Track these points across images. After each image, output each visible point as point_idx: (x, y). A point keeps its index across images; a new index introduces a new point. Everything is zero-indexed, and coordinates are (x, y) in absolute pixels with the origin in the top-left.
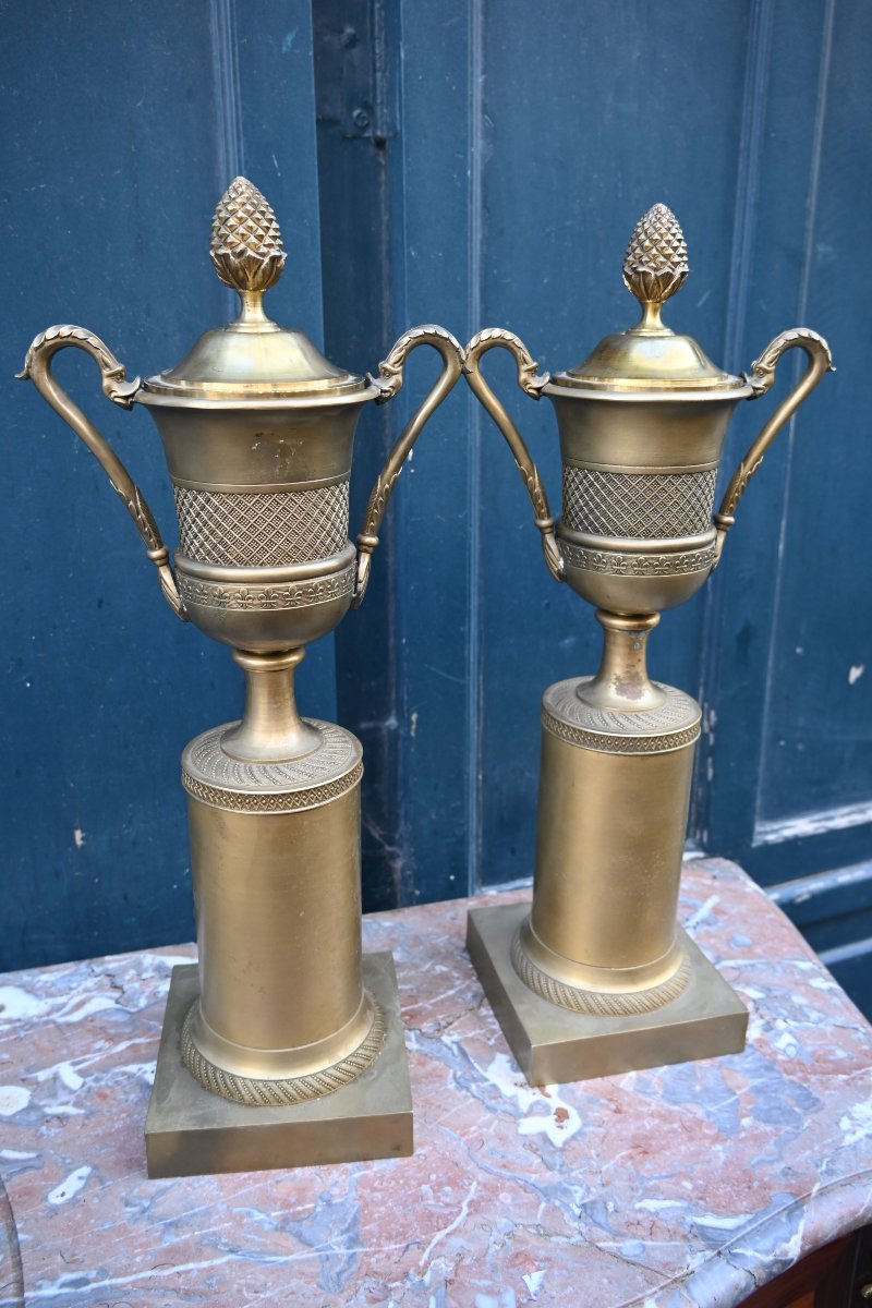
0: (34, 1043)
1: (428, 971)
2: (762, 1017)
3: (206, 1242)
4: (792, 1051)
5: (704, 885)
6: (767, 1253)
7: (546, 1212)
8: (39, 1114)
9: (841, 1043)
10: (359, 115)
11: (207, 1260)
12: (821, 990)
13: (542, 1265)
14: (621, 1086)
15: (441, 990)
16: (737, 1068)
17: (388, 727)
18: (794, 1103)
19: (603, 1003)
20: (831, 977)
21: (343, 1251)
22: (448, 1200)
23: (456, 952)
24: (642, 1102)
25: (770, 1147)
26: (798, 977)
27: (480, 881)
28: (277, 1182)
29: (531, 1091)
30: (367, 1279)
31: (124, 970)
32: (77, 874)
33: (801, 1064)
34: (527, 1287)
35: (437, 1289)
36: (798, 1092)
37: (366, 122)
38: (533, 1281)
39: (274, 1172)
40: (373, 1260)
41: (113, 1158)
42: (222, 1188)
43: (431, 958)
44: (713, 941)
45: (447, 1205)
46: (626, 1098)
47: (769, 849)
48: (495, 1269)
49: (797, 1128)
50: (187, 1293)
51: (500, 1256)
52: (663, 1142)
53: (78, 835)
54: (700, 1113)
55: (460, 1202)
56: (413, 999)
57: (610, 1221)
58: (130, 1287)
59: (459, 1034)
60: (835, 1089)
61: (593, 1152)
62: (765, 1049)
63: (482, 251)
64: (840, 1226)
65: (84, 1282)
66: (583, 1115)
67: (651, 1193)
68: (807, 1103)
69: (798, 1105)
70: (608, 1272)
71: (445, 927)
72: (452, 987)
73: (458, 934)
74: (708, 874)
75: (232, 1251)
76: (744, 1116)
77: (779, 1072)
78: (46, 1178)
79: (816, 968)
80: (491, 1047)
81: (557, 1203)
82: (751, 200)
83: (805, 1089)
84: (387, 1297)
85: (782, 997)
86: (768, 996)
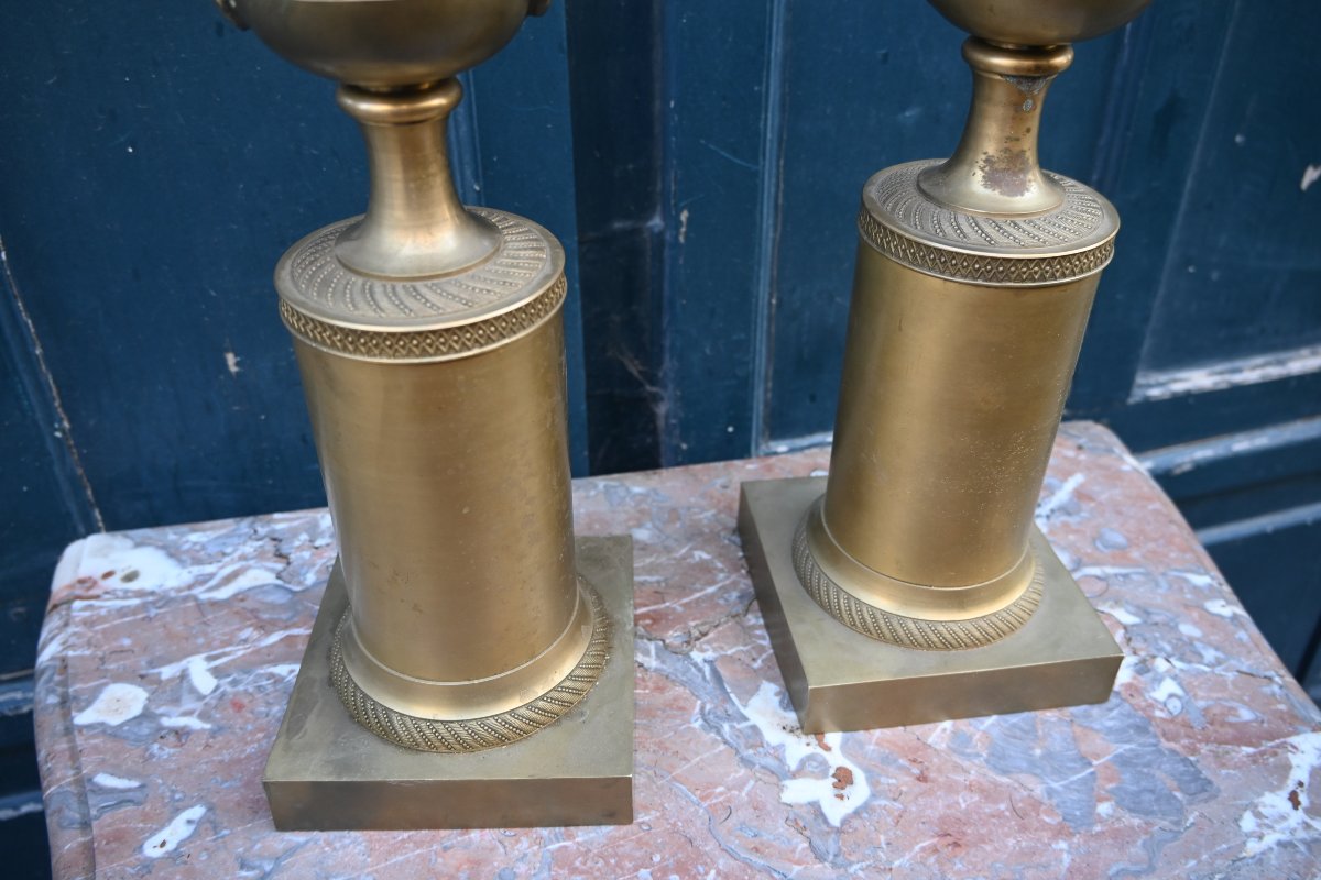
0: (165, 627)
1: (684, 558)
2: (1135, 653)
4: (1175, 705)
5: (1065, 458)
8: (153, 725)
9: (1246, 698)
12: (1220, 617)
14: (930, 741)
15: (698, 586)
16: (1097, 726)
17: (651, 229)
18: (1175, 784)
19: (916, 632)
20: (1234, 598)
23: (723, 534)
24: (957, 768)
25: (1137, 850)
26: (1188, 596)
27: (767, 434)
28: (446, 849)
29: (804, 739)
31: (295, 533)
32: (236, 408)
33: (1188, 726)
36: (1182, 768)
39: (443, 833)
41: (236, 796)
42: (370, 851)
43: (689, 539)
44: (1072, 537)
46: (935, 760)
49: (1177, 823)
52: (983, 831)
53: (231, 359)
54: (1039, 791)
56: (659, 596)
59: (715, 650)
60: (1236, 767)
61: (882, 838)
62: (1139, 700)
66: (873, 781)
68: (1192, 787)
69: (1180, 789)
71: (712, 498)
72: (712, 583)
73: (729, 508)
74: (1071, 443)
76: (1101, 800)
77: (1155, 736)
78: (146, 818)
79: (1215, 584)
80: (755, 671)
83: (1191, 763)
85: (1166, 624)
86: (1145, 622)
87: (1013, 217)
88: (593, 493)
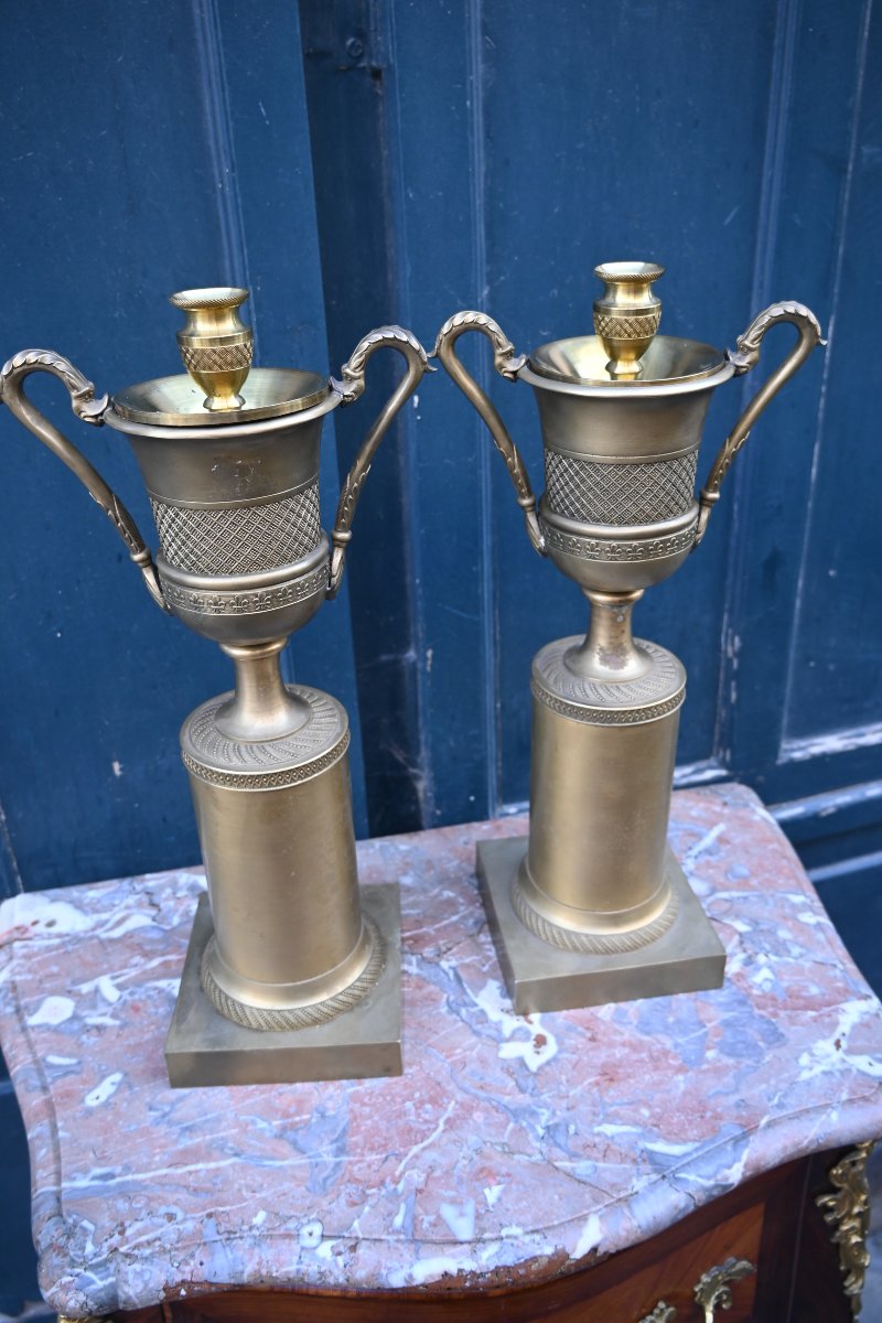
0: (79, 957)
1: (436, 896)
2: (745, 951)
3: (215, 1145)
4: (767, 986)
5: (714, 812)
6: (709, 1178)
7: (514, 1132)
8: (81, 1023)
9: (816, 980)
10: (353, 44)
11: (215, 1160)
12: (808, 924)
13: (502, 1180)
14: (599, 1017)
15: (446, 916)
16: (712, 1001)
17: (408, 659)
18: (760, 1037)
20: (823, 911)
21: (330, 1159)
22: (427, 1117)
23: (464, 878)
24: (616, 1032)
25: (729, 1079)
26: (787, 911)
27: (501, 800)
28: (280, 1094)
29: (515, 1018)
30: (349, 1185)
31: (161, 888)
32: (118, 800)
33: (774, 999)
34: (486, 1199)
35: (407, 1197)
36: (765, 1027)
37: (360, 51)
38: (492, 1194)
39: (278, 1085)
40: (356, 1168)
41: (141, 1066)
42: (231, 1099)
43: (440, 883)
44: (711, 871)
45: (426, 1121)
46: (602, 1028)
47: (795, 766)
48: (460, 1181)
49: (758, 1062)
50: (195, 1190)
51: (468, 1170)
52: (630, 1071)
53: (117, 767)
54: (669, 1044)
55: (438, 1119)
56: (419, 923)
57: (570, 1143)
58: (148, 1182)
59: (457, 960)
60: (802, 1025)
61: (564, 1078)
62: (743, 984)
63: (486, 184)
64: (782, 1155)
65: (111, 1176)
66: (560, 1042)
67: (611, 1118)
68: (771, 1039)
69: (763, 1040)
70: (560, 1190)
71: (457, 851)
72: (456, 913)
73: (469, 859)
74: (719, 801)
75: (236, 1155)
76: (709, 1048)
77: (751, 1006)
78: (84, 1082)
79: (808, 901)
80: (484, 973)
81: (524, 1124)
82: (785, 104)
83: (773, 1024)
84: (364, 1202)
85: (769, 931)
86: (755, 930)
87: (617, 684)
88: (371, 851)
